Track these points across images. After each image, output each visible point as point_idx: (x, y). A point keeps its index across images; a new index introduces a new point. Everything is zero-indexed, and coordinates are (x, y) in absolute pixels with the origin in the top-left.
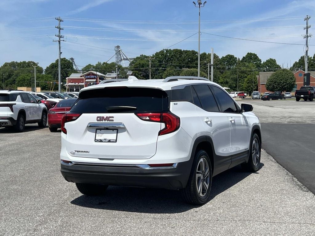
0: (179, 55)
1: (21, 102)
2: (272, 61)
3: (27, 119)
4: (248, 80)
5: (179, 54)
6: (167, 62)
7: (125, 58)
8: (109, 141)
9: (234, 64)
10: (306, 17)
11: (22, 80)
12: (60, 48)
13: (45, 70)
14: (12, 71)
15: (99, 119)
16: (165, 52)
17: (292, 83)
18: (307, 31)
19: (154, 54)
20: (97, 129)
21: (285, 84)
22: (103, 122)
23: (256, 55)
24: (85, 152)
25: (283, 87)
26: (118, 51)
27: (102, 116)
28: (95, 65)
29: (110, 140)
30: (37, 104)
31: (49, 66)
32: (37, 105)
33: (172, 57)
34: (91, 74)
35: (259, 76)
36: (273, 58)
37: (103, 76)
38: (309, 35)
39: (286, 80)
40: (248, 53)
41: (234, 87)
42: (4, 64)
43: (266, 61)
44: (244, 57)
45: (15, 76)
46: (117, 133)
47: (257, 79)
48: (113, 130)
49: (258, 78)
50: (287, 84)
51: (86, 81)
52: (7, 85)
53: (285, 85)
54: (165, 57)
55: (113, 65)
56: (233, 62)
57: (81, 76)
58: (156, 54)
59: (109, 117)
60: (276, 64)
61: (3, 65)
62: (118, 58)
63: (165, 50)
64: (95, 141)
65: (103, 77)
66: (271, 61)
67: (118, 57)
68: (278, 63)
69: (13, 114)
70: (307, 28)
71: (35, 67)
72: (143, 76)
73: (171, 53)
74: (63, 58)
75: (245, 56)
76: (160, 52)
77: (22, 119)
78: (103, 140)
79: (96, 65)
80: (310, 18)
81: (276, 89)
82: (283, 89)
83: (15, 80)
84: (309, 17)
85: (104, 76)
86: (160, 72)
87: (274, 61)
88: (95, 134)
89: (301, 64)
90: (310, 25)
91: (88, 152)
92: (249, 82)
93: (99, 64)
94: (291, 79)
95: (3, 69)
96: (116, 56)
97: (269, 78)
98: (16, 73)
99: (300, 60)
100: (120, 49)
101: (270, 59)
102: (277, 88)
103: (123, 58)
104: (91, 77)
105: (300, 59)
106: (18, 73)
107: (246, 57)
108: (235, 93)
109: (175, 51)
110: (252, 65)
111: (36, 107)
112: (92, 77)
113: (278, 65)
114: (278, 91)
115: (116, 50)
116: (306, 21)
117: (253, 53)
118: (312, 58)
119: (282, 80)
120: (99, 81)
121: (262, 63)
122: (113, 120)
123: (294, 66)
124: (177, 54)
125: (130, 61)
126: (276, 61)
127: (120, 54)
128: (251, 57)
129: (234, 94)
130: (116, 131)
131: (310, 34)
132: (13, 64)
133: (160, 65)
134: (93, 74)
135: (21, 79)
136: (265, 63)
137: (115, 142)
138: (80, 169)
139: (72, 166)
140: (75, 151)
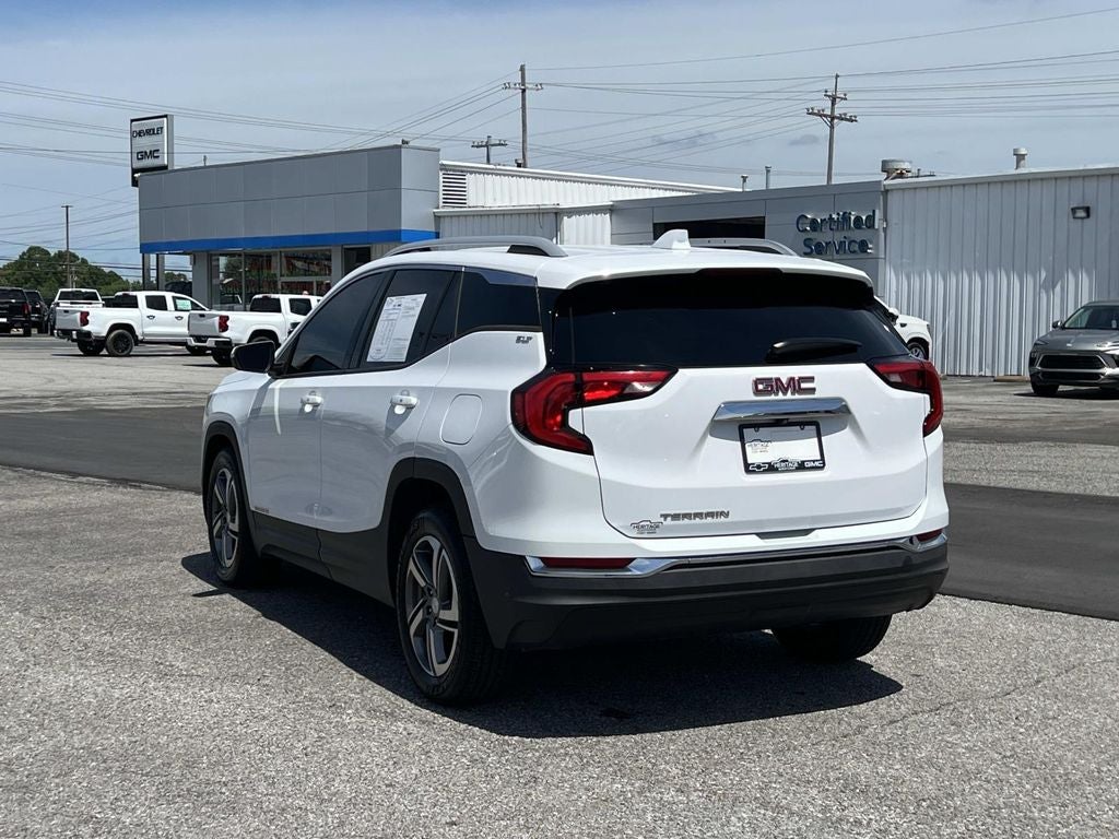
8: (801, 467)
15: (760, 387)
20: (743, 428)
22: (776, 398)
24: (712, 518)
27: (774, 376)
29: (803, 462)
46: (819, 436)
48: (802, 424)
59: (800, 378)
64: (748, 471)
78: (778, 465)
91: (722, 513)
122: (813, 390)
130: (814, 427)
137: (822, 468)
138: (696, 583)
139: (657, 576)
140: (662, 516)
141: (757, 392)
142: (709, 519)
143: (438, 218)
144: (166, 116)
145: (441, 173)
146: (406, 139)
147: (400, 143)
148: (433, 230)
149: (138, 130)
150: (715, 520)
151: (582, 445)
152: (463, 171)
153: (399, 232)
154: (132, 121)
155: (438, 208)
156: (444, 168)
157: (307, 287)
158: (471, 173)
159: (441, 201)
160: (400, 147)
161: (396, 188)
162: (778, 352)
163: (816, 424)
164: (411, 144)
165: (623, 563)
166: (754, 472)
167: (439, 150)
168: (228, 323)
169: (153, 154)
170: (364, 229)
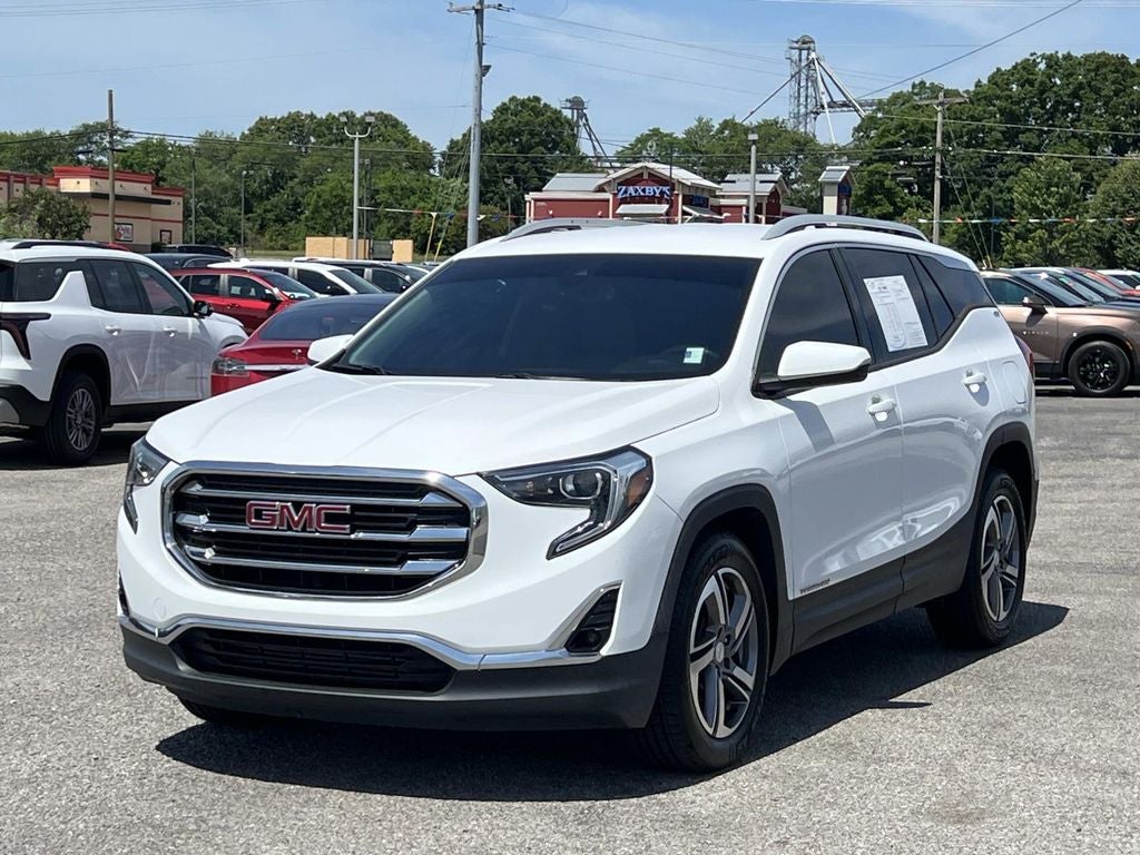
0: (1113, 83)
1: (83, 306)
3: (117, 398)
5: (1111, 77)
6: (1051, 118)
7: (839, 98)
11: (334, 201)
12: (480, 45)
13: (443, 155)
14: (290, 161)
16: (1042, 66)
19: (985, 81)
26: (803, 64)
28: (681, 135)
30: (190, 320)
31: (460, 137)
32: (190, 324)
33: (1075, 95)
34: (646, 176)
37: (703, 189)
42: (252, 124)
45: (301, 183)
51: (619, 211)
52: (262, 227)
54: (1042, 93)
55: (770, 131)
57: (600, 189)
58: (992, 79)
61: (250, 130)
62: (802, 100)
63: (1043, 57)
65: (706, 195)
67: (803, 94)
69: (29, 368)
71: (357, 136)
72: (919, 193)
73: (1071, 75)
74: (529, 99)
76: (1015, 68)
77: (82, 398)
79: (688, 133)
83: (297, 204)
85: (711, 191)
86: (1011, 173)
93: (703, 127)
95: (248, 148)
96: (790, 89)
98: (306, 170)
100: (813, 55)
103: (825, 100)
104: (644, 191)
106: (318, 170)
109: (1093, 66)
111: (181, 337)
112: (651, 190)
115: (796, 57)
120: (684, 213)
124: (1105, 79)
125: (863, 114)
127: (815, 82)
132: (295, 126)
133: (1011, 138)
134: (656, 179)
135: (326, 196)
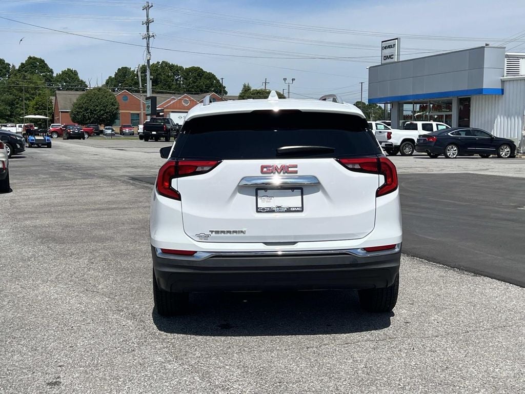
2: (72, 72)
4: (36, 104)
8: (289, 210)
9: (6, 75)
10: (146, 5)
15: (265, 170)
17: (113, 111)
18: (148, 28)
20: (257, 190)
21: (102, 112)
23: (43, 61)
24: (236, 234)
25: (99, 117)
29: (290, 208)
35: (56, 98)
36: (73, 68)
38: (151, 34)
39: (104, 106)
40: (30, 58)
41: (8, 116)
43: (61, 73)
44: (22, 64)
46: (302, 195)
47: (51, 102)
48: (293, 189)
49: (54, 101)
50: (107, 113)
53: (103, 115)
56: (4, 70)
59: (288, 166)
60: (79, 79)
64: (258, 211)
66: (69, 73)
68: (81, 77)
70: (148, 23)
75: (24, 62)
78: (275, 209)
80: (152, 6)
81: (89, 121)
82: (101, 121)
84: (150, 5)
87: (75, 73)
88: (255, 197)
89: (118, 80)
90: (153, 19)
91: (242, 232)
92: (38, 108)
94: (113, 104)
97: (75, 101)
99: (116, 74)
101: (68, 69)
102: (89, 119)
105: (117, 72)
107: (26, 63)
108: (17, 125)
110: (37, 78)
113: (82, 81)
114: (92, 123)
116: (145, 10)
117: (38, 57)
118: (135, 73)
119: (97, 107)
121: (55, 75)
122: (296, 172)
123: (107, 83)
126: (79, 75)
128: (35, 65)
129: (14, 128)
130: (300, 190)
131: (153, 34)
136: (60, 75)
137: (302, 211)
138: (225, 265)
139: (205, 260)
140: (210, 231)
141: (262, 172)
142: (235, 234)
143: (503, 82)
144: (397, 39)
145: (506, 59)
146: (488, 43)
147: (485, 45)
148: (501, 88)
149: (384, 46)
150: (238, 235)
151: (176, 196)
152: (518, 57)
153: (482, 89)
154: (383, 42)
155: (503, 76)
156: (507, 56)
157: (432, 118)
158: (523, 58)
159: (505, 73)
160: (484, 47)
161: (481, 68)
162: (279, 152)
163: (302, 189)
164: (490, 45)
165: (191, 253)
166: (261, 212)
167: (505, 48)
168: (391, 135)
169: (390, 57)
170: (466, 89)
